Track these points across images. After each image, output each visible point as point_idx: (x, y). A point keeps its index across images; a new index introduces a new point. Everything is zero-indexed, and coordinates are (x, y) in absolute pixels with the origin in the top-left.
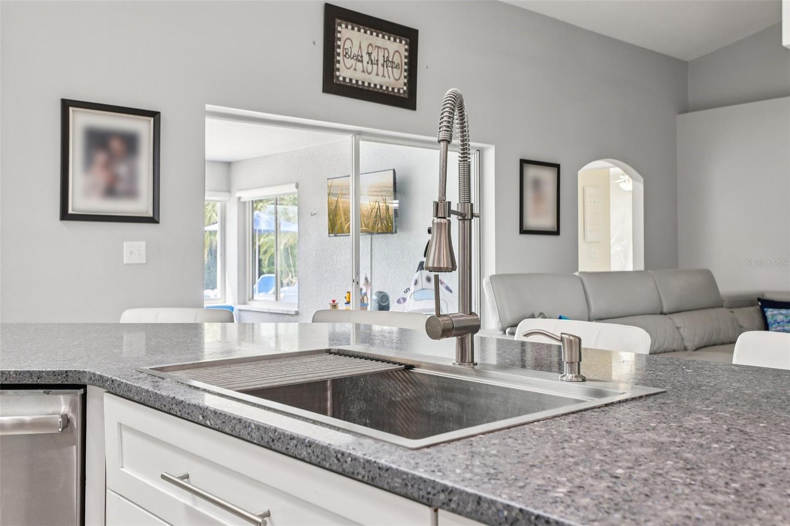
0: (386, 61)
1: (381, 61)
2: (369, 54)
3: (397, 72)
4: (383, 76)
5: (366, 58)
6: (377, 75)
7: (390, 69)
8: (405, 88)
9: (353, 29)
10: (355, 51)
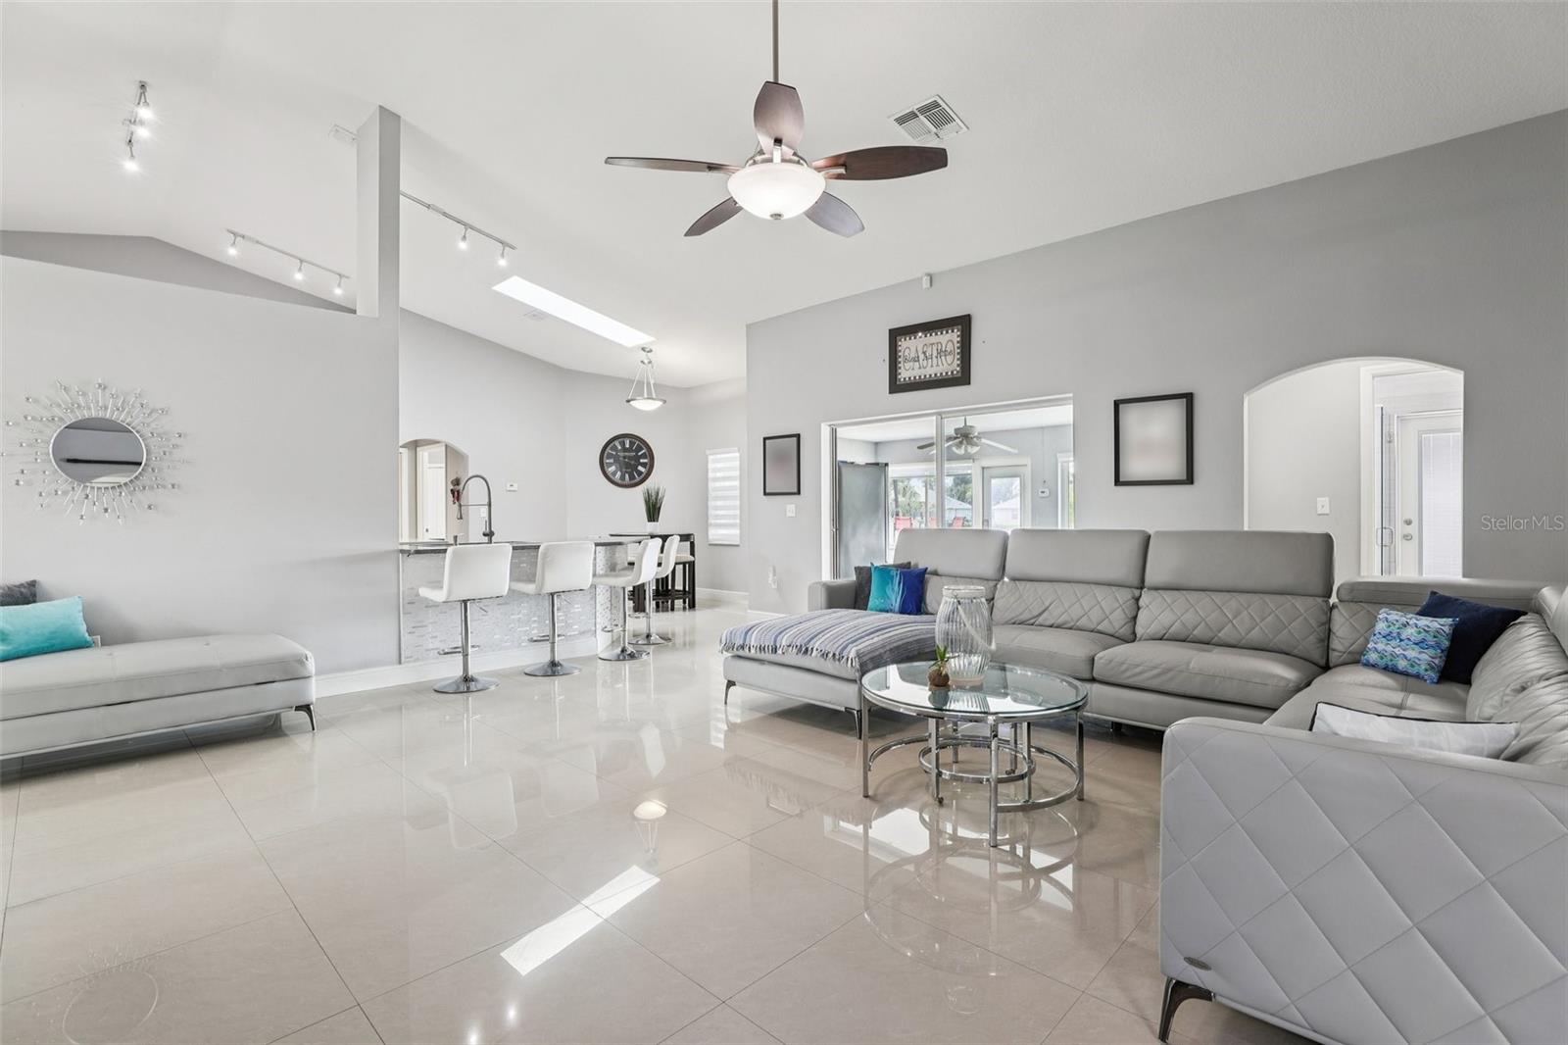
0: (939, 353)
1: (935, 354)
2: (924, 353)
3: (949, 358)
4: (938, 365)
5: (922, 356)
6: (932, 366)
7: (943, 358)
8: (958, 369)
9: (910, 339)
10: (913, 355)
